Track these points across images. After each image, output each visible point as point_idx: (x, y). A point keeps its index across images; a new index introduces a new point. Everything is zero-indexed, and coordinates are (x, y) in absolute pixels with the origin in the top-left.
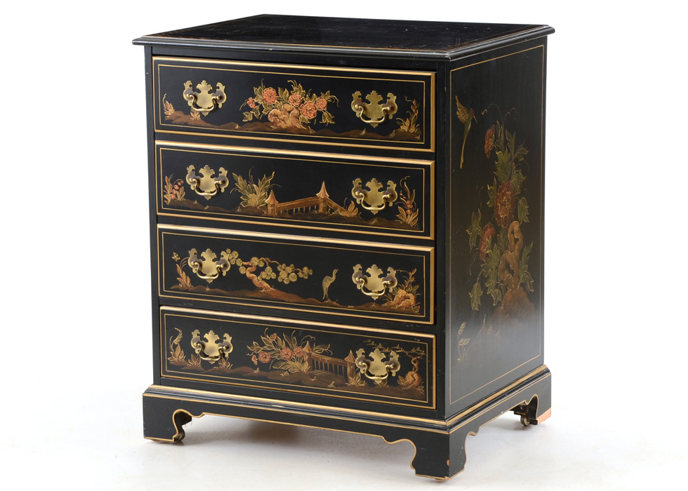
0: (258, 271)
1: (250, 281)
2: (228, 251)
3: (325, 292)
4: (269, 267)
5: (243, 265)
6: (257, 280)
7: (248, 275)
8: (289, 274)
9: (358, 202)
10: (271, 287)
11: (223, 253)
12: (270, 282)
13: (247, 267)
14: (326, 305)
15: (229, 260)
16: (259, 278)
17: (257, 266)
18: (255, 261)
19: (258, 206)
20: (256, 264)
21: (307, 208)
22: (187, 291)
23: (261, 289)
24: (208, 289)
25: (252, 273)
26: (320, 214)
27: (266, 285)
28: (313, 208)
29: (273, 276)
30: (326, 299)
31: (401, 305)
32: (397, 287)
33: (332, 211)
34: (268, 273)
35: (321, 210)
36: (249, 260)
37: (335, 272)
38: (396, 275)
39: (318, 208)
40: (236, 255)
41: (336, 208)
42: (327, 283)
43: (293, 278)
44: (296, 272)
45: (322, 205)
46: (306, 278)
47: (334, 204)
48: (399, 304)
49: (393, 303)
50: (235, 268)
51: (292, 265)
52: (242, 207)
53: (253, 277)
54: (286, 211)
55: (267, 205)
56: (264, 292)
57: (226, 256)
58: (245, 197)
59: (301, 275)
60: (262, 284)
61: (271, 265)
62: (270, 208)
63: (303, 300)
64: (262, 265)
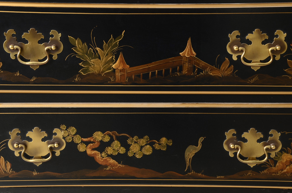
0: (102, 147)
1: (92, 159)
2: (63, 127)
3: (188, 163)
4: (116, 142)
5: (82, 142)
6: (100, 157)
7: (89, 152)
8: (142, 147)
9: (235, 58)
10: (119, 163)
11: (55, 130)
12: (118, 158)
13: (87, 143)
14: (189, 177)
15: (64, 138)
16: (103, 154)
17: (101, 141)
18: (98, 136)
19: (102, 72)
20: (100, 139)
21: (167, 71)
22: (7, 178)
23: (106, 166)
24: (35, 173)
25: (93, 149)
26: (185, 76)
27: (112, 161)
28: (175, 70)
29: (122, 150)
30: (189, 171)
31: (285, 171)
32: (281, 151)
33: (200, 71)
34: (117, 147)
35: (185, 72)
36: (91, 135)
37: (201, 140)
38: (281, 138)
39: (181, 69)
40: (73, 131)
41: (205, 68)
42: (191, 152)
43: (148, 151)
44: (151, 144)
45: (186, 66)
46: (165, 149)
47: (203, 63)
48: (282, 170)
49: (274, 169)
50: (72, 146)
51: (146, 137)
52: (81, 75)
53: (95, 154)
54: (139, 76)
55: (114, 70)
56: (110, 170)
57: (59, 133)
58: (86, 63)
59: (157, 147)
60: (107, 161)
61: (118, 139)
62: (118, 74)
63: (159, 175)
64: (107, 139)
